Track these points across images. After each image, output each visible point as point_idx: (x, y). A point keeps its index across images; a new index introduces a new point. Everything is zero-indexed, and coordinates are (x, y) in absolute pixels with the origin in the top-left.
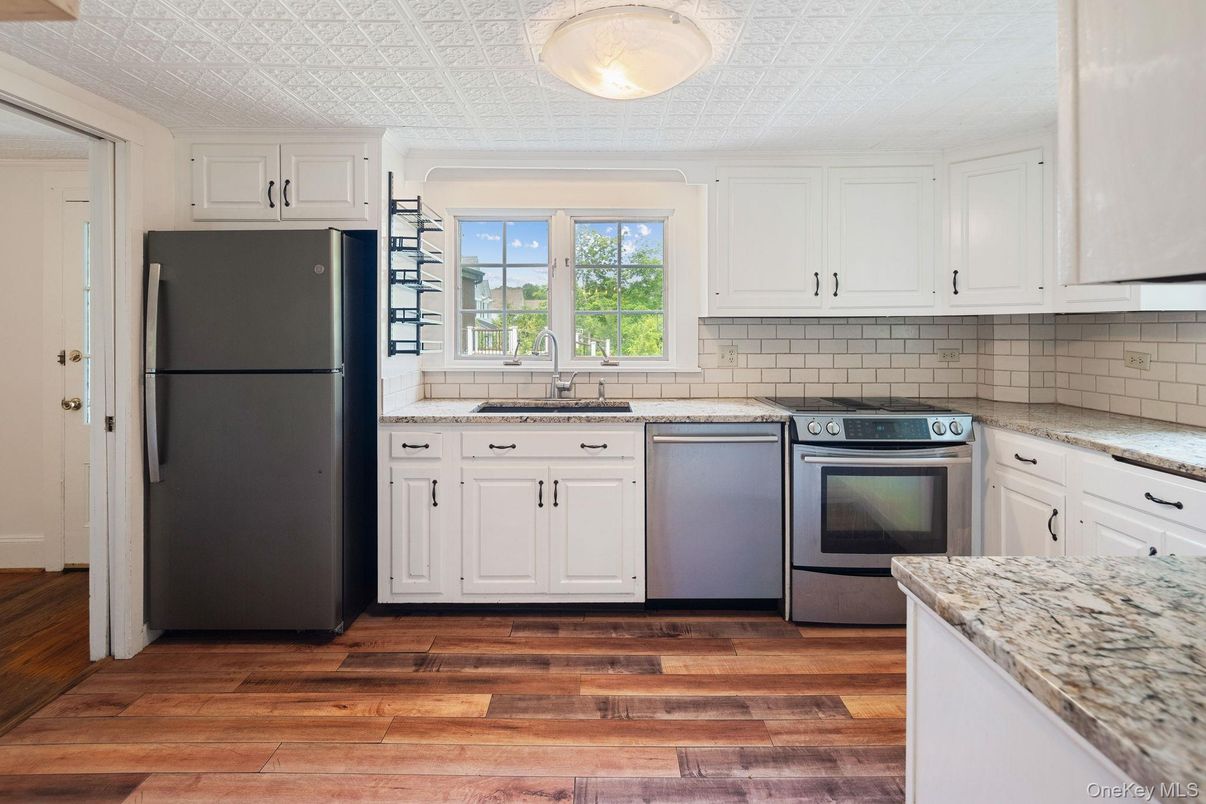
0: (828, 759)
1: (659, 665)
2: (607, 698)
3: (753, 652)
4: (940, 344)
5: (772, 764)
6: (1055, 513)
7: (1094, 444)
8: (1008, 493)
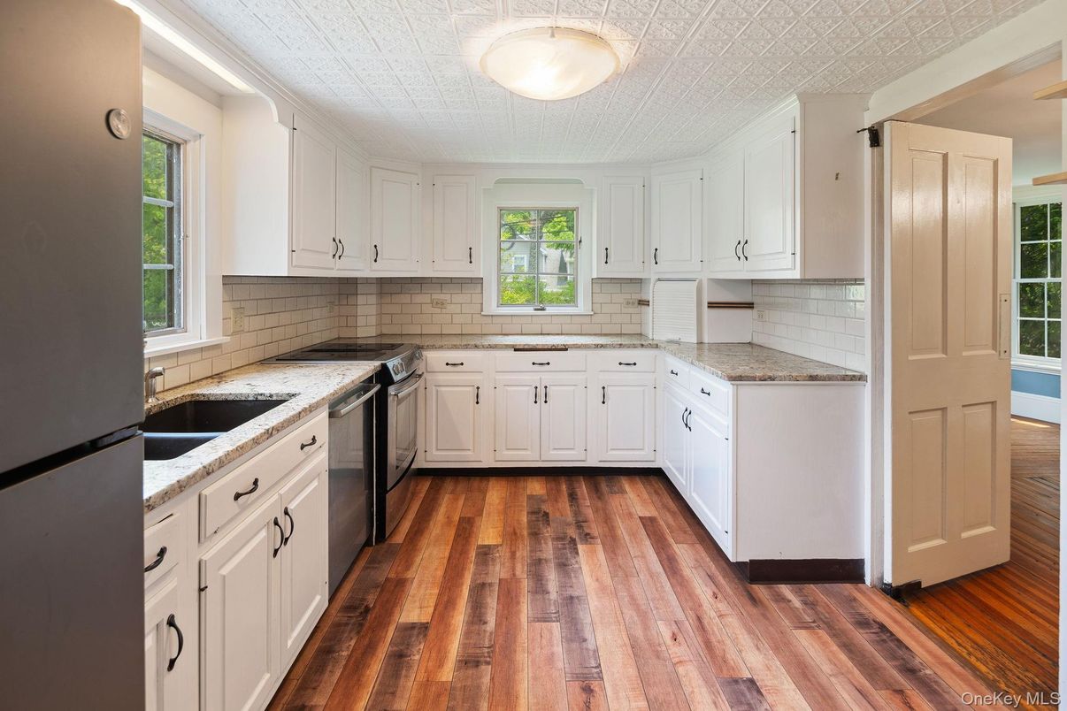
0: (538, 562)
1: (413, 623)
2: (460, 661)
3: (413, 569)
4: (329, 298)
5: (543, 582)
6: (478, 388)
7: (507, 345)
8: (439, 389)
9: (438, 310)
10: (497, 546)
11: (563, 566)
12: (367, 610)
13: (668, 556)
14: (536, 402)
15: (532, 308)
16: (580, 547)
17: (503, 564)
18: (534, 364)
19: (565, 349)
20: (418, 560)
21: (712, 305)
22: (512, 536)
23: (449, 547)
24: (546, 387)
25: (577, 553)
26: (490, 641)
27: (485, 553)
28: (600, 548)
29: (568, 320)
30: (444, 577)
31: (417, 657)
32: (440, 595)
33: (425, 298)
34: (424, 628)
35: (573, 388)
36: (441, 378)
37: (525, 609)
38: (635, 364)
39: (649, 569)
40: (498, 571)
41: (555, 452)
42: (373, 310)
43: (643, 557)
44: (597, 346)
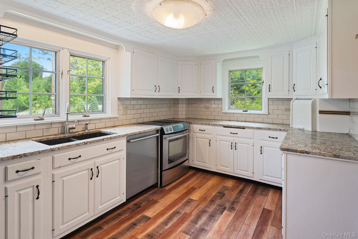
0: (204, 212)
1: (147, 216)
2: (148, 234)
3: (163, 199)
4: (168, 105)
5: (199, 219)
6: (210, 140)
7: (220, 125)
8: (197, 139)
9: (207, 110)
10: (195, 200)
11: (212, 217)
12: (140, 207)
13: (261, 229)
14: (232, 149)
15: (242, 111)
16: (226, 212)
17: (191, 208)
18: (231, 133)
19: (244, 128)
20: (167, 197)
21: (321, 112)
22: (203, 199)
23: (179, 196)
24: (236, 143)
25: (222, 214)
26: (162, 232)
27: (190, 201)
28: (233, 215)
29: (257, 116)
30: (169, 205)
31: (138, 227)
32: (163, 210)
33: (202, 106)
34: (148, 219)
35: (247, 145)
36: (198, 135)
37: (184, 226)
38: (277, 138)
39: (246, 231)
40: (188, 210)
41: (239, 171)
42: (184, 109)
43: (249, 225)
44: (258, 128)
